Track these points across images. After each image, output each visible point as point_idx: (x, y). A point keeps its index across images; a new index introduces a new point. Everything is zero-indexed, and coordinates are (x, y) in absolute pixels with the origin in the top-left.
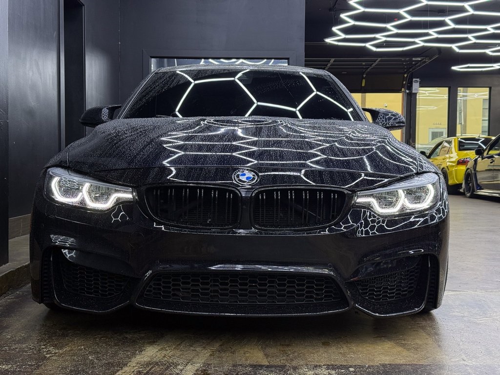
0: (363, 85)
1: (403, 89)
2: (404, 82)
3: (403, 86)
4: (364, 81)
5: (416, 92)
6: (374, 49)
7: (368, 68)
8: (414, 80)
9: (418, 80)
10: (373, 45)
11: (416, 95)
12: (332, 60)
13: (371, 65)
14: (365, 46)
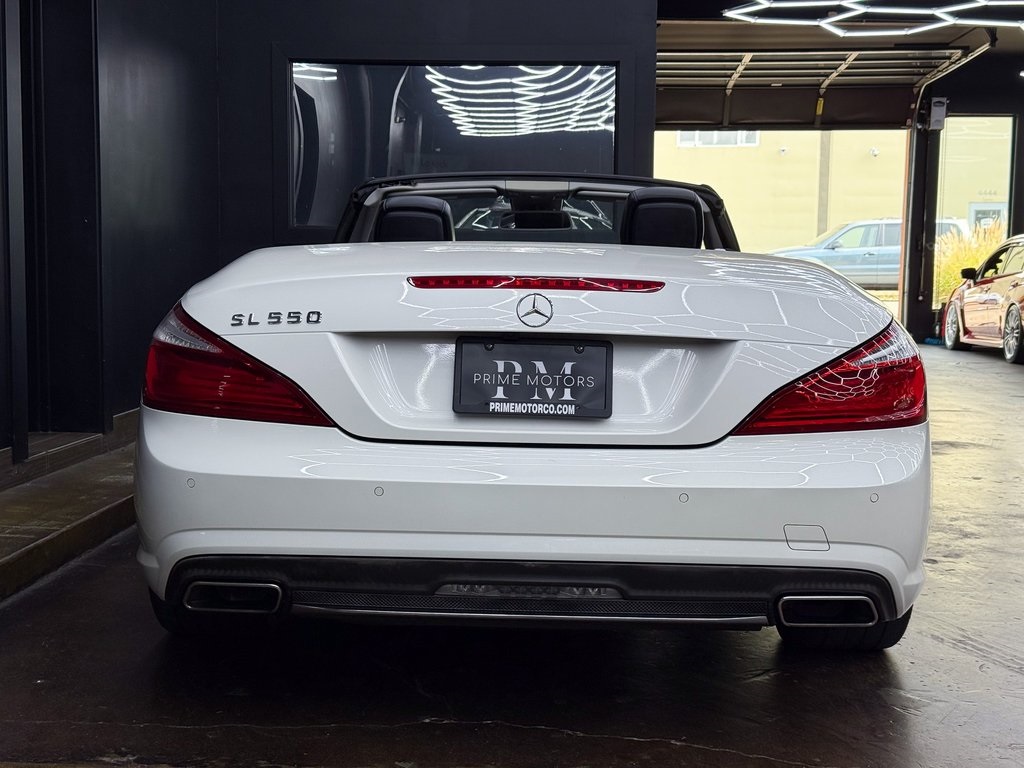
0: (819, 111)
1: (909, 122)
2: (913, 106)
3: (909, 114)
4: (821, 102)
5: (939, 128)
6: (840, 33)
7: (827, 76)
8: (935, 100)
9: (944, 100)
10: (838, 24)
11: (939, 134)
12: (748, 56)
13: (836, 69)
14: (818, 26)
